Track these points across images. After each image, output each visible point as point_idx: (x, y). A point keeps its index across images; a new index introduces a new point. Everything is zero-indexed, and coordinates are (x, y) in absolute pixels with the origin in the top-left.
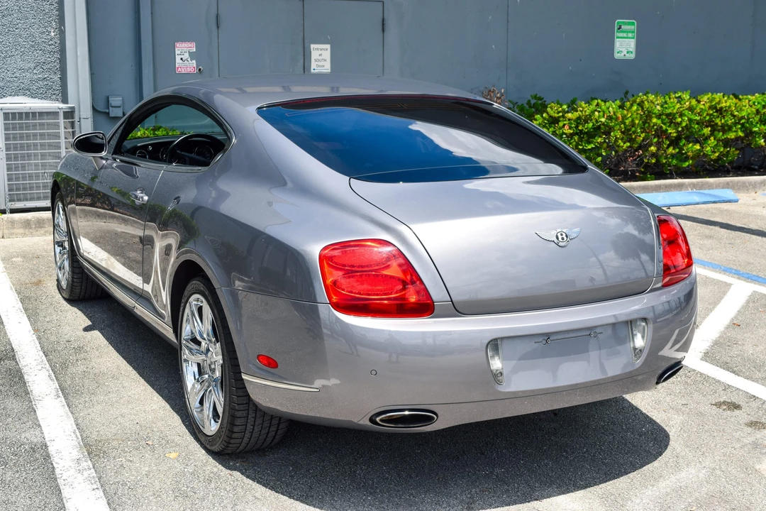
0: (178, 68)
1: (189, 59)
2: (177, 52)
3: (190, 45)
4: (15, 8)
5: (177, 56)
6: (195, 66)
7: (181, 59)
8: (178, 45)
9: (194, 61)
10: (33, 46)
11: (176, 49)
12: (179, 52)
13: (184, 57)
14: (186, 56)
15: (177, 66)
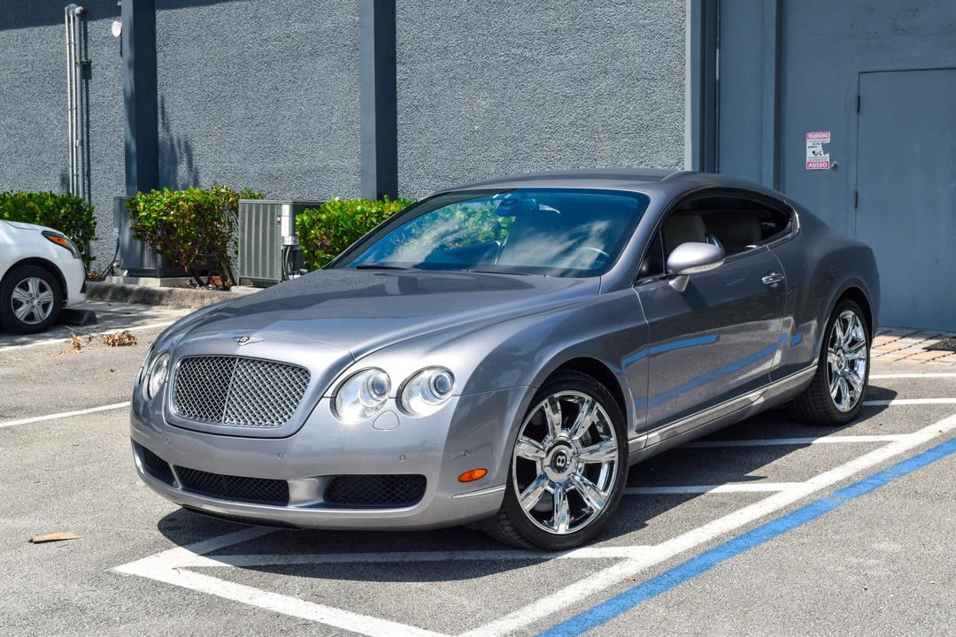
0: (809, 163)
1: (822, 153)
2: (809, 143)
3: (824, 136)
4: (663, 101)
5: (808, 149)
6: (828, 160)
7: (814, 152)
8: (810, 136)
9: (828, 155)
10: (676, 141)
11: (808, 140)
12: (811, 145)
13: (816, 150)
14: (819, 148)
15: (808, 160)
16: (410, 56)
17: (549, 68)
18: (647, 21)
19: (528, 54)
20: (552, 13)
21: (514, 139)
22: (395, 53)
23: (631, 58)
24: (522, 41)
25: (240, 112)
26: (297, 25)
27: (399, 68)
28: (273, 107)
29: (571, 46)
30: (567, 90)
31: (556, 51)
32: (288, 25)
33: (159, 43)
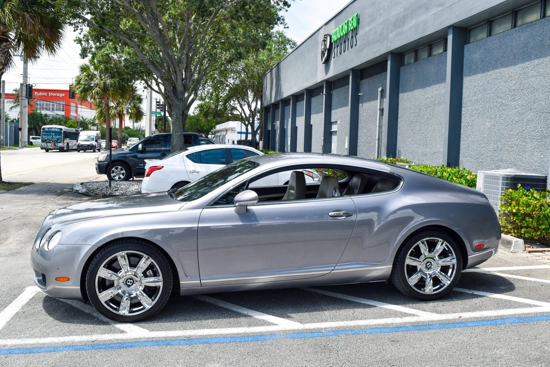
16: (466, 104)
17: (511, 108)
18: (547, 84)
19: (504, 102)
20: (513, 82)
21: (497, 141)
22: (462, 102)
23: (541, 102)
24: (502, 96)
25: (418, 128)
26: (435, 92)
27: (463, 109)
28: (426, 126)
29: (519, 97)
30: (516, 118)
31: (514, 100)
32: (433, 92)
33: (400, 101)
